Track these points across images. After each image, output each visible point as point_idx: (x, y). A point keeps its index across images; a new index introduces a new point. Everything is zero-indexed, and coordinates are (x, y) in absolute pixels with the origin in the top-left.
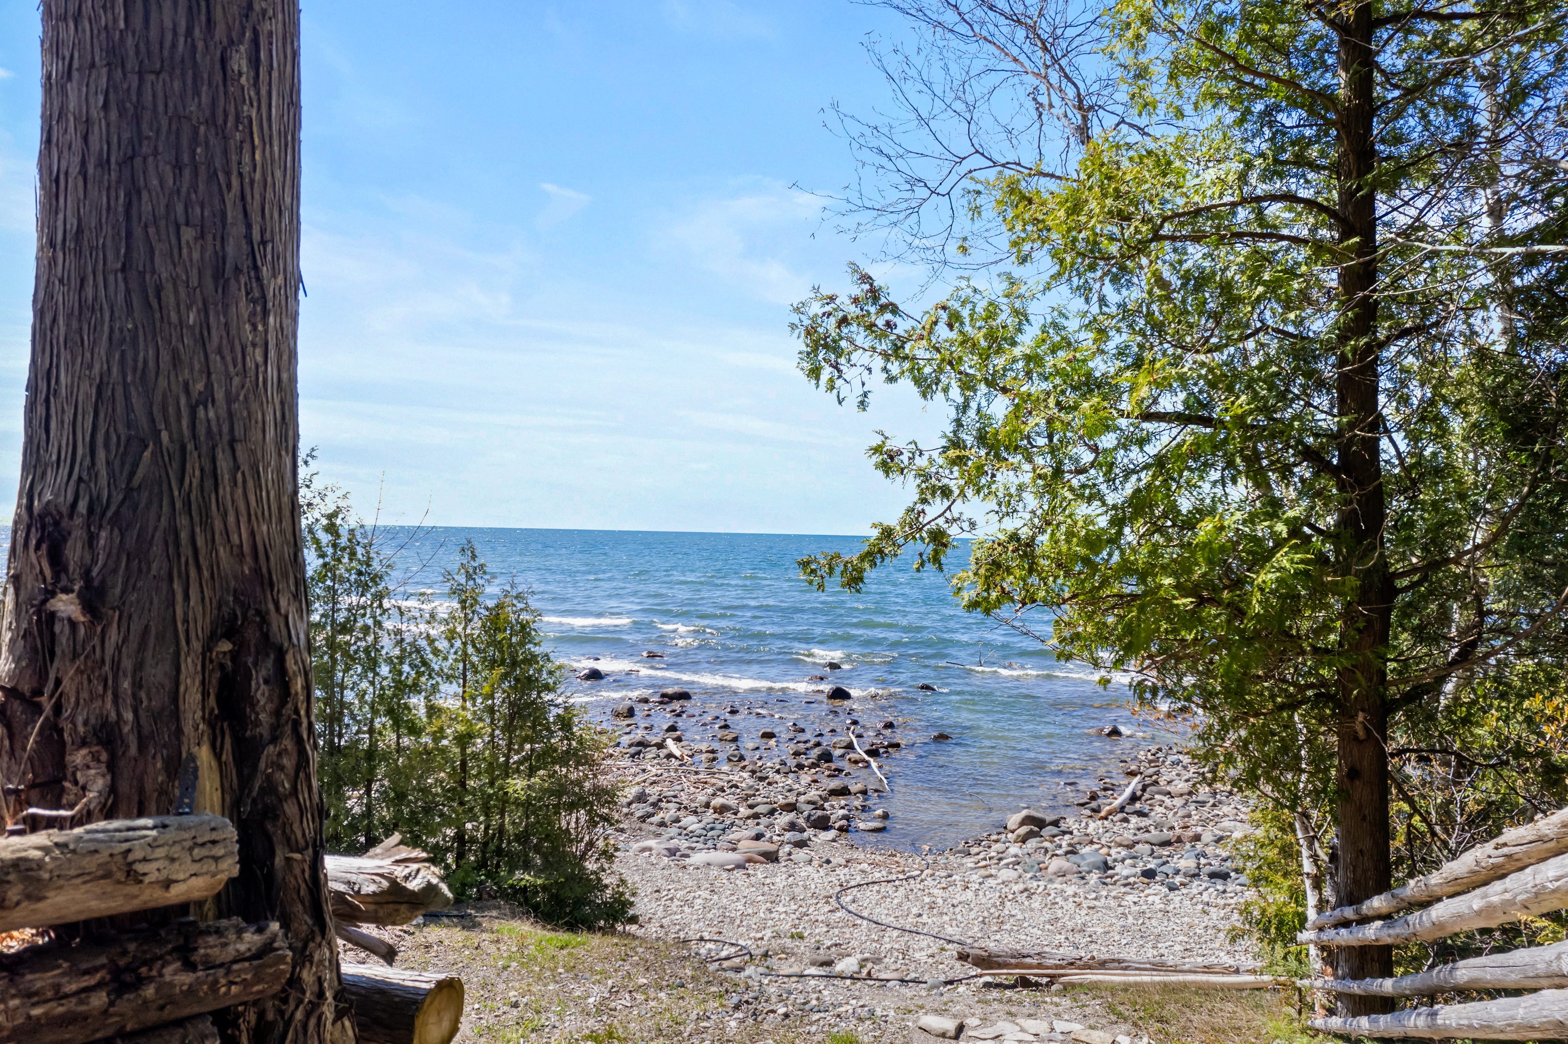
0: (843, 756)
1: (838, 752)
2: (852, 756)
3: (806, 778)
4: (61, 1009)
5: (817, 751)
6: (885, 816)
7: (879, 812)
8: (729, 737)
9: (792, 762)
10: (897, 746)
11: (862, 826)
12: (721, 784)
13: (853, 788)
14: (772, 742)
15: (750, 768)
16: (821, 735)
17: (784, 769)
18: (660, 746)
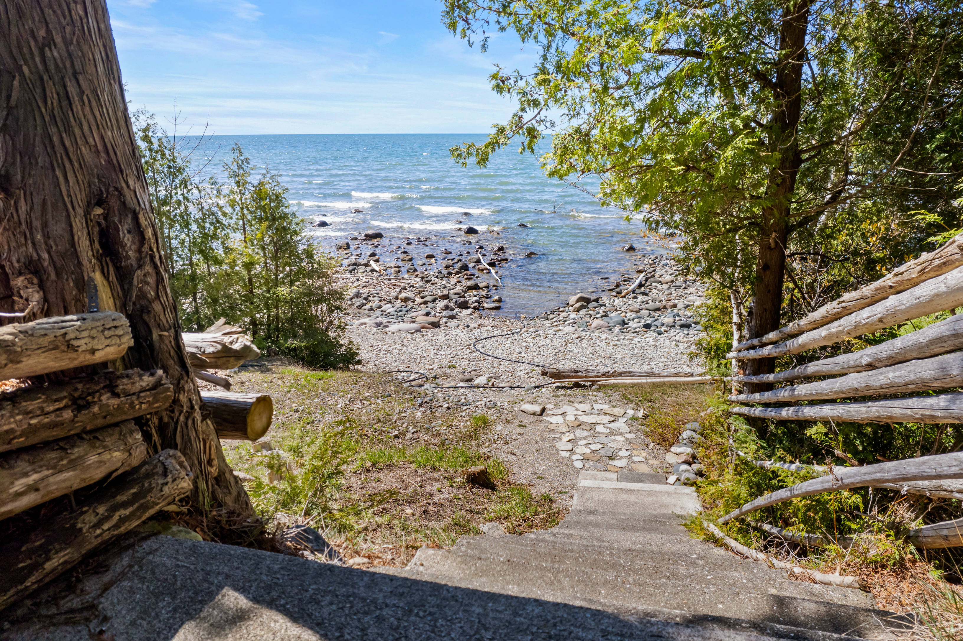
0: (474, 267)
1: (471, 265)
2: (481, 267)
3: (453, 280)
4: (46, 420)
5: (459, 265)
6: (500, 300)
7: (496, 298)
8: (407, 259)
9: (445, 272)
10: (506, 260)
11: (487, 306)
12: (404, 285)
13: (481, 285)
14: (433, 260)
15: (420, 275)
16: (461, 255)
17: (440, 276)
18: (367, 265)
